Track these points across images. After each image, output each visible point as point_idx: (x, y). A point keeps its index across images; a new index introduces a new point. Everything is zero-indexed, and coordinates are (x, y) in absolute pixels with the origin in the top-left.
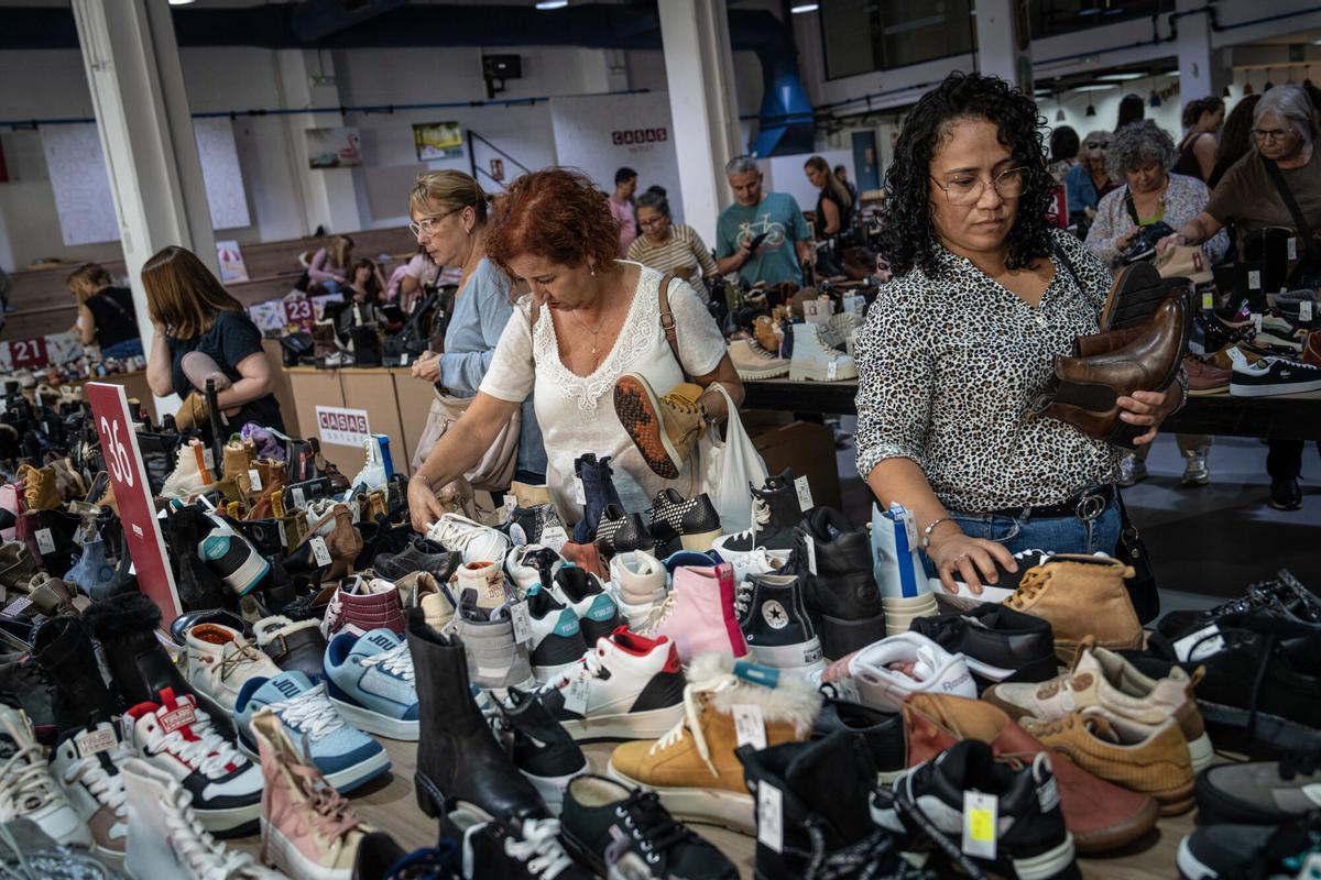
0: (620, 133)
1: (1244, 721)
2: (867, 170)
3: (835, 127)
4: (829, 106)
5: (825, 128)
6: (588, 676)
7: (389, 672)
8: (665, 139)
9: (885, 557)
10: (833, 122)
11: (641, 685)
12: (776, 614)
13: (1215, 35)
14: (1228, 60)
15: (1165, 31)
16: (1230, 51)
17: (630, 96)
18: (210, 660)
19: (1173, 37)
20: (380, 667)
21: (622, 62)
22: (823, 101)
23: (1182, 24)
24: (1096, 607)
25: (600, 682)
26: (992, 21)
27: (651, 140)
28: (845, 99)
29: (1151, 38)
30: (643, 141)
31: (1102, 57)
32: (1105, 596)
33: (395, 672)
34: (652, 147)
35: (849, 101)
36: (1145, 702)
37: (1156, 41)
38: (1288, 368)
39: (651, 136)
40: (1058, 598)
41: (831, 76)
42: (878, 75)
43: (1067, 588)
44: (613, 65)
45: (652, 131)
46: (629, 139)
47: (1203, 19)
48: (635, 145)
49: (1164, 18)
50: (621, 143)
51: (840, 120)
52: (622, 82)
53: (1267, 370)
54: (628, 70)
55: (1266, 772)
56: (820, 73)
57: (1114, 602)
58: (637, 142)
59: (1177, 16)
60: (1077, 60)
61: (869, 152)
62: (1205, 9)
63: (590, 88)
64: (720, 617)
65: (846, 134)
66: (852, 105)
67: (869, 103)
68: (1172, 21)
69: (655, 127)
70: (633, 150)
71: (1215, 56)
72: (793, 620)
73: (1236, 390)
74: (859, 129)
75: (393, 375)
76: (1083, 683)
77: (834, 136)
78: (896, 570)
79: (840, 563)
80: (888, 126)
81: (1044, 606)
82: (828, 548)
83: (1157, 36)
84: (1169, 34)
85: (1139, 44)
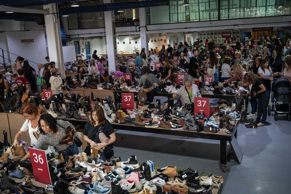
0: (23, 40)
1: (190, 184)
2: (77, 49)
3: (71, 40)
4: (69, 35)
5: (68, 40)
6: (125, 186)
7: (99, 188)
8: (33, 42)
9: (150, 167)
10: (70, 39)
11: (131, 187)
12: (141, 176)
13: (147, 32)
14: (149, 36)
15: (138, 30)
16: (149, 34)
17: (25, 31)
18: (72, 189)
19: (139, 31)
20: (98, 188)
21: (23, 24)
22: (68, 34)
23: (141, 28)
24: (173, 172)
25: (127, 187)
26: (109, 29)
27: (30, 42)
28: (73, 34)
29: (135, 31)
30: (28, 42)
31: (126, 33)
32: (174, 171)
33: (100, 188)
34: (30, 43)
35: (74, 35)
36: (182, 183)
37: (136, 31)
38: (178, 126)
39: (30, 41)
40: (169, 171)
41: (70, 29)
42: (80, 30)
43: (170, 170)
44: (21, 24)
45: (31, 40)
46: (25, 41)
47: (145, 28)
48: (27, 43)
49: (138, 27)
50: (23, 42)
51: (72, 39)
52: (23, 28)
53: (176, 127)
54: (24, 25)
55: (194, 189)
56: (67, 28)
57: (175, 171)
58: (27, 42)
59: (140, 27)
60: (121, 33)
61: (77, 45)
62: (145, 27)
63: (15, 29)
64: (138, 178)
65: (73, 41)
66: (74, 36)
67: (78, 36)
68: (139, 28)
69: (31, 39)
70: (26, 44)
71: (147, 35)
72: (143, 176)
73: (172, 129)
74: (76, 40)
75: (8, 115)
76: (176, 182)
77: (70, 42)
78: (151, 168)
79: (147, 169)
80: (81, 40)
81: (168, 172)
82: (145, 167)
83: (136, 30)
84: (139, 30)
85: (133, 31)
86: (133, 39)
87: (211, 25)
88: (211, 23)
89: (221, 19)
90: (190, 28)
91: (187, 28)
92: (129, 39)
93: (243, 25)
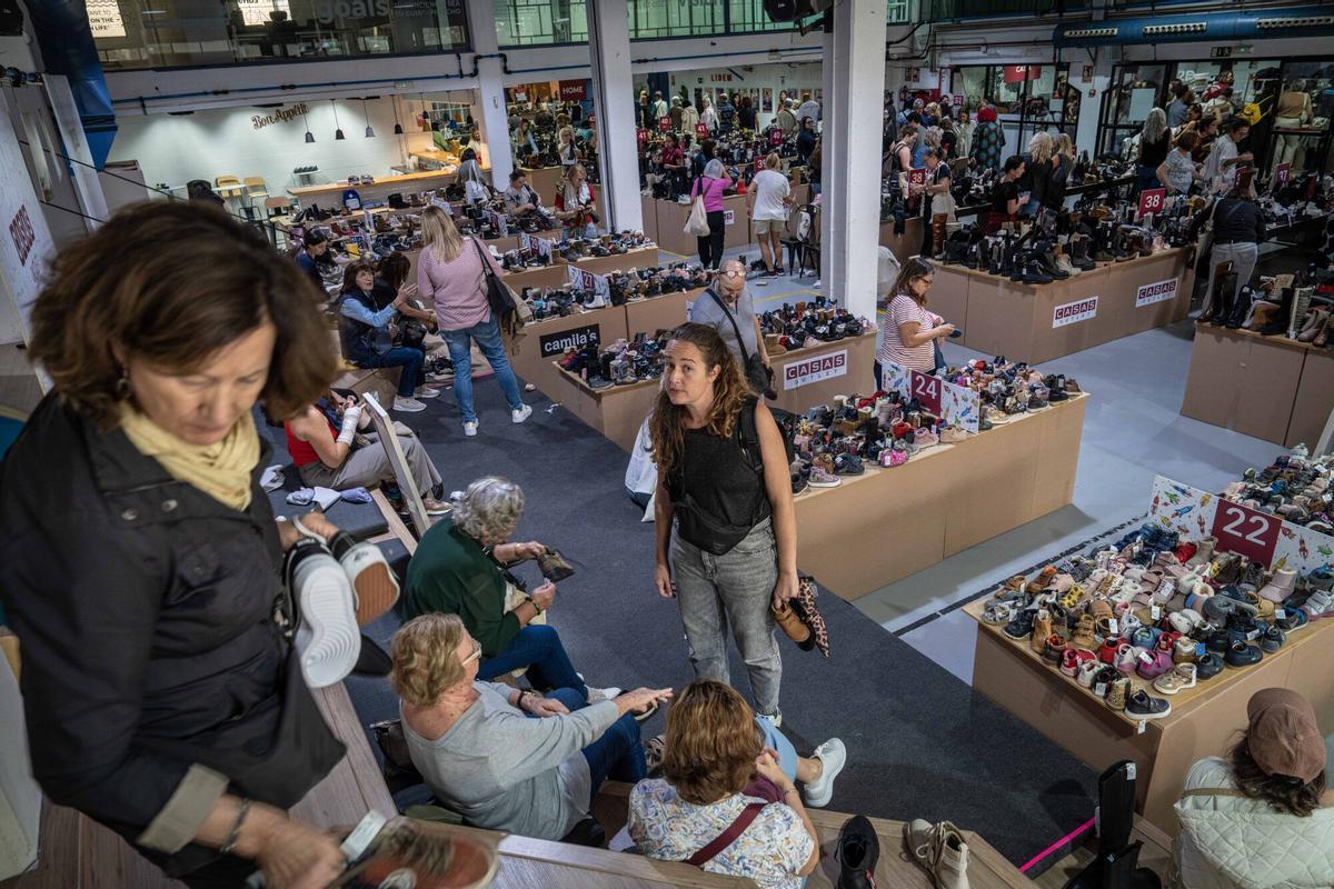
13: (505, 76)
15: (468, 69)
19: (475, 73)
23: (482, 64)
29: (457, 73)
37: (461, 75)
47: (497, 62)
49: (467, 56)
59: (478, 57)
60: (391, 84)
62: (498, 56)
67: (143, 107)
68: (476, 62)
83: (461, 71)
84: (472, 72)
85: (447, 77)
86: (274, 117)
87: (714, 50)
88: (713, 44)
89: (732, 30)
90: (656, 60)
91: (646, 61)
92: (254, 120)
93: (792, 50)
